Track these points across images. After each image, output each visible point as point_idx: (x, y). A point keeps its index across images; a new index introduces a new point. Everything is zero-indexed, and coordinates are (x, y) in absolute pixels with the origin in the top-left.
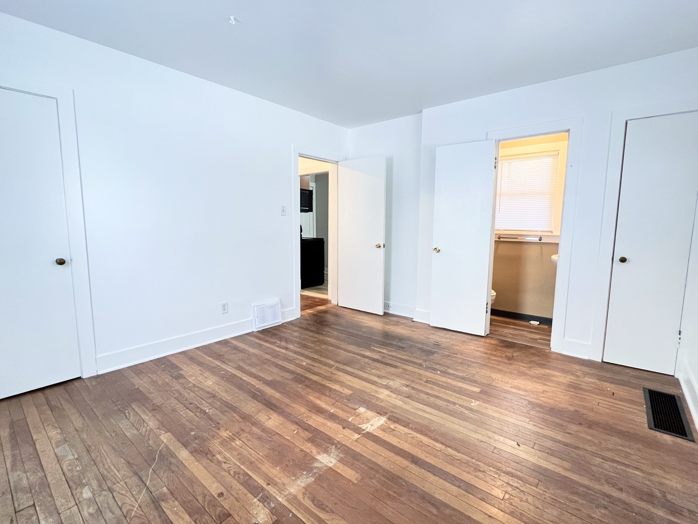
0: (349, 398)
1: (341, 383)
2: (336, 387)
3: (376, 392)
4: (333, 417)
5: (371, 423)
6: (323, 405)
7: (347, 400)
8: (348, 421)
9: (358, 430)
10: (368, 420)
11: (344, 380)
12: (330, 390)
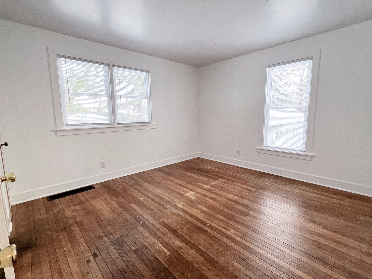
0: (199, 203)
1: (203, 212)
2: (205, 209)
3: (184, 206)
4: (206, 196)
5: (191, 194)
6: (211, 201)
7: (200, 203)
8: (200, 195)
9: (197, 192)
10: (192, 195)
11: (201, 214)
12: (208, 208)
